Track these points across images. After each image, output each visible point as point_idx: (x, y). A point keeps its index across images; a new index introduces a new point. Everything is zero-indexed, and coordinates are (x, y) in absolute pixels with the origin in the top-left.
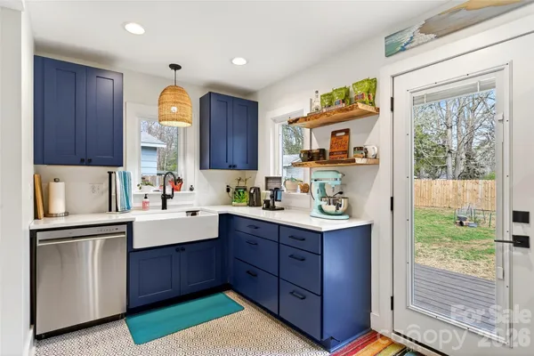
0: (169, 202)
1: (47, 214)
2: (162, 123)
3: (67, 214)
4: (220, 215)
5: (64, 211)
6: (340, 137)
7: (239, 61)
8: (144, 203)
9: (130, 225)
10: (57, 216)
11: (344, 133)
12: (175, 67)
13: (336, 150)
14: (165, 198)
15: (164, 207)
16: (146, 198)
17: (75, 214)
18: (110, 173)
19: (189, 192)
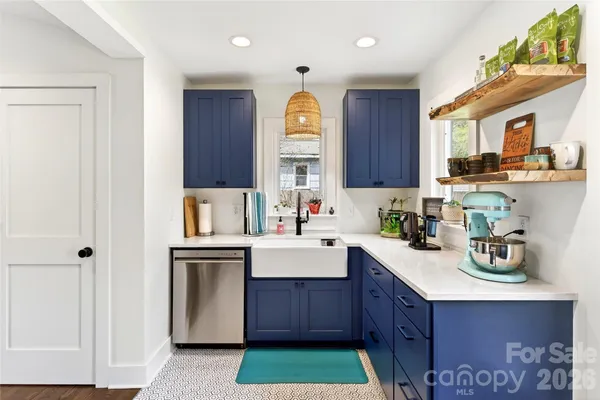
0: (304, 226)
1: (197, 233)
2: (289, 136)
3: (213, 233)
4: (349, 248)
5: (210, 231)
6: (519, 131)
7: (366, 42)
8: (279, 226)
9: (247, 250)
10: (204, 235)
11: (524, 123)
12: (303, 70)
13: (512, 154)
14: (299, 222)
15: (299, 232)
16: (280, 221)
17: (218, 234)
18: (245, 194)
19: (328, 215)
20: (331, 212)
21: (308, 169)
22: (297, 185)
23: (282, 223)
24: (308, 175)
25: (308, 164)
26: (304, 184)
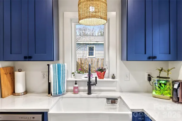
0: (93, 88)
8: (75, 88)
10: (19, 95)
14: (90, 84)
15: (89, 92)
16: (76, 84)
17: (30, 93)
18: (48, 65)
19: (111, 79)
20: (113, 77)
21: (94, 48)
22: (89, 55)
23: (77, 86)
24: (94, 51)
25: (94, 46)
26: (93, 55)
